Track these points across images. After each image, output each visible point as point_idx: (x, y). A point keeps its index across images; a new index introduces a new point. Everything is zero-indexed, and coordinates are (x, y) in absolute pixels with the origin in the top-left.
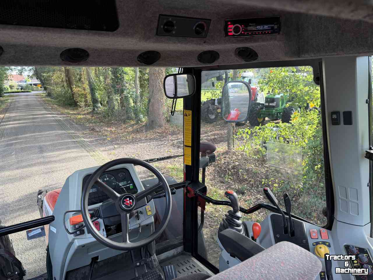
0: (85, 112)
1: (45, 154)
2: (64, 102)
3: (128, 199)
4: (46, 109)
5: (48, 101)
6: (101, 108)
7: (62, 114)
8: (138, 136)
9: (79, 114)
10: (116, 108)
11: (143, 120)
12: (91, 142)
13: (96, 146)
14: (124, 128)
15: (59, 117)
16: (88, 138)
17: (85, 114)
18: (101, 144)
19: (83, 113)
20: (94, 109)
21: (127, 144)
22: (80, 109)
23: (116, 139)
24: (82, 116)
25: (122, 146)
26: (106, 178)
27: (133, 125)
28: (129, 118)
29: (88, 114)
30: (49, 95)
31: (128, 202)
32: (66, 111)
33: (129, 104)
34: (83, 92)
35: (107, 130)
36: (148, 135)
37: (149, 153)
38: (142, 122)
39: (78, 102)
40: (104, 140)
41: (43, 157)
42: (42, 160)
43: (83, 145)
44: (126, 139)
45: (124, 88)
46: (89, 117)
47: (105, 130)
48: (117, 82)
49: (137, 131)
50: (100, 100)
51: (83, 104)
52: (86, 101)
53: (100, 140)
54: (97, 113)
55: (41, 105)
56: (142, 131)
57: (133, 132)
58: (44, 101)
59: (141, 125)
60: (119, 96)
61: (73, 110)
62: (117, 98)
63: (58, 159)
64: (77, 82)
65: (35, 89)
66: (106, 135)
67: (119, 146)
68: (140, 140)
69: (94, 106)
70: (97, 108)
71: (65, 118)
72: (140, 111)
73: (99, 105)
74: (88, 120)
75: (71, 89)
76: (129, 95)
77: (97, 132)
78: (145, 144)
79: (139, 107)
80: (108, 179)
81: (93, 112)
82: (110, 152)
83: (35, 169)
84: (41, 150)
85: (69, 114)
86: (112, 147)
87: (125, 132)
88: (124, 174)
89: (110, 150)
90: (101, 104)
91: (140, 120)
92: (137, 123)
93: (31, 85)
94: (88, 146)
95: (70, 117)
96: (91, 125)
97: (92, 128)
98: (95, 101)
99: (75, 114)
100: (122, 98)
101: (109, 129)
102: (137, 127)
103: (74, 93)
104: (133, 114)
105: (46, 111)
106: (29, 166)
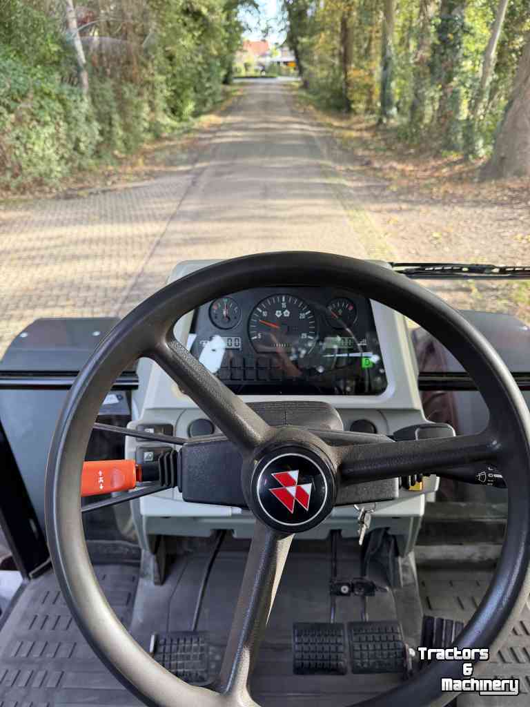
0: (363, 125)
1: (270, 202)
2: (328, 100)
3: (294, 474)
4: (293, 113)
5: (301, 97)
6: (396, 119)
7: (319, 125)
8: (460, 191)
9: (349, 128)
10: (427, 121)
11: (482, 152)
12: (357, 189)
13: (364, 199)
14: (433, 167)
15: (312, 131)
16: (353, 180)
17: (361, 130)
18: (376, 197)
19: (359, 126)
20: (380, 121)
21: (430, 205)
22: (354, 119)
23: (410, 190)
24: (354, 134)
25: (417, 208)
26: (283, 310)
27: (455, 163)
28: (450, 146)
29: (367, 129)
30: (305, 86)
31: (292, 490)
32: (328, 120)
33: (457, 111)
34: (367, 80)
35: (395, 169)
36: (484, 192)
37: (474, 236)
38: (476, 157)
39: (353, 102)
40: (384, 188)
41: (265, 207)
42: (262, 212)
43: (339, 194)
44: (431, 193)
45: (456, 69)
46: (366, 135)
47: (392, 168)
48: (443, 54)
49: (459, 179)
50: (397, 99)
51: (361, 106)
52: (369, 102)
53: (377, 187)
54: (386, 131)
55: (288, 104)
56: (472, 179)
57: (450, 179)
58: (294, 96)
59: (473, 164)
60: (441, 90)
61: (342, 119)
62: (432, 94)
63: (288, 213)
64: (360, 58)
65: (284, 72)
66: (390, 180)
67: (410, 206)
68: (461, 201)
69: (384, 113)
70: (389, 117)
71: (321, 135)
72: (480, 130)
73: (394, 111)
74: (364, 144)
75: (346, 71)
76: (462, 88)
77: (375, 169)
78: (471, 211)
79: (480, 120)
80: (287, 313)
81: (377, 127)
82: (387, 216)
83: (246, 227)
84: (267, 192)
85: (331, 125)
86: (395, 206)
87: (431, 176)
88: (351, 308)
89: (390, 211)
90: (398, 109)
91: (473, 152)
92: (465, 160)
93: (279, 63)
94: (350, 196)
95: (332, 133)
96: (367, 153)
97: (367, 159)
98: (386, 101)
99: (342, 128)
100: (445, 95)
101: (399, 166)
102: (463, 170)
103: (350, 81)
104: (460, 137)
105: (294, 116)
106: (240, 219)
